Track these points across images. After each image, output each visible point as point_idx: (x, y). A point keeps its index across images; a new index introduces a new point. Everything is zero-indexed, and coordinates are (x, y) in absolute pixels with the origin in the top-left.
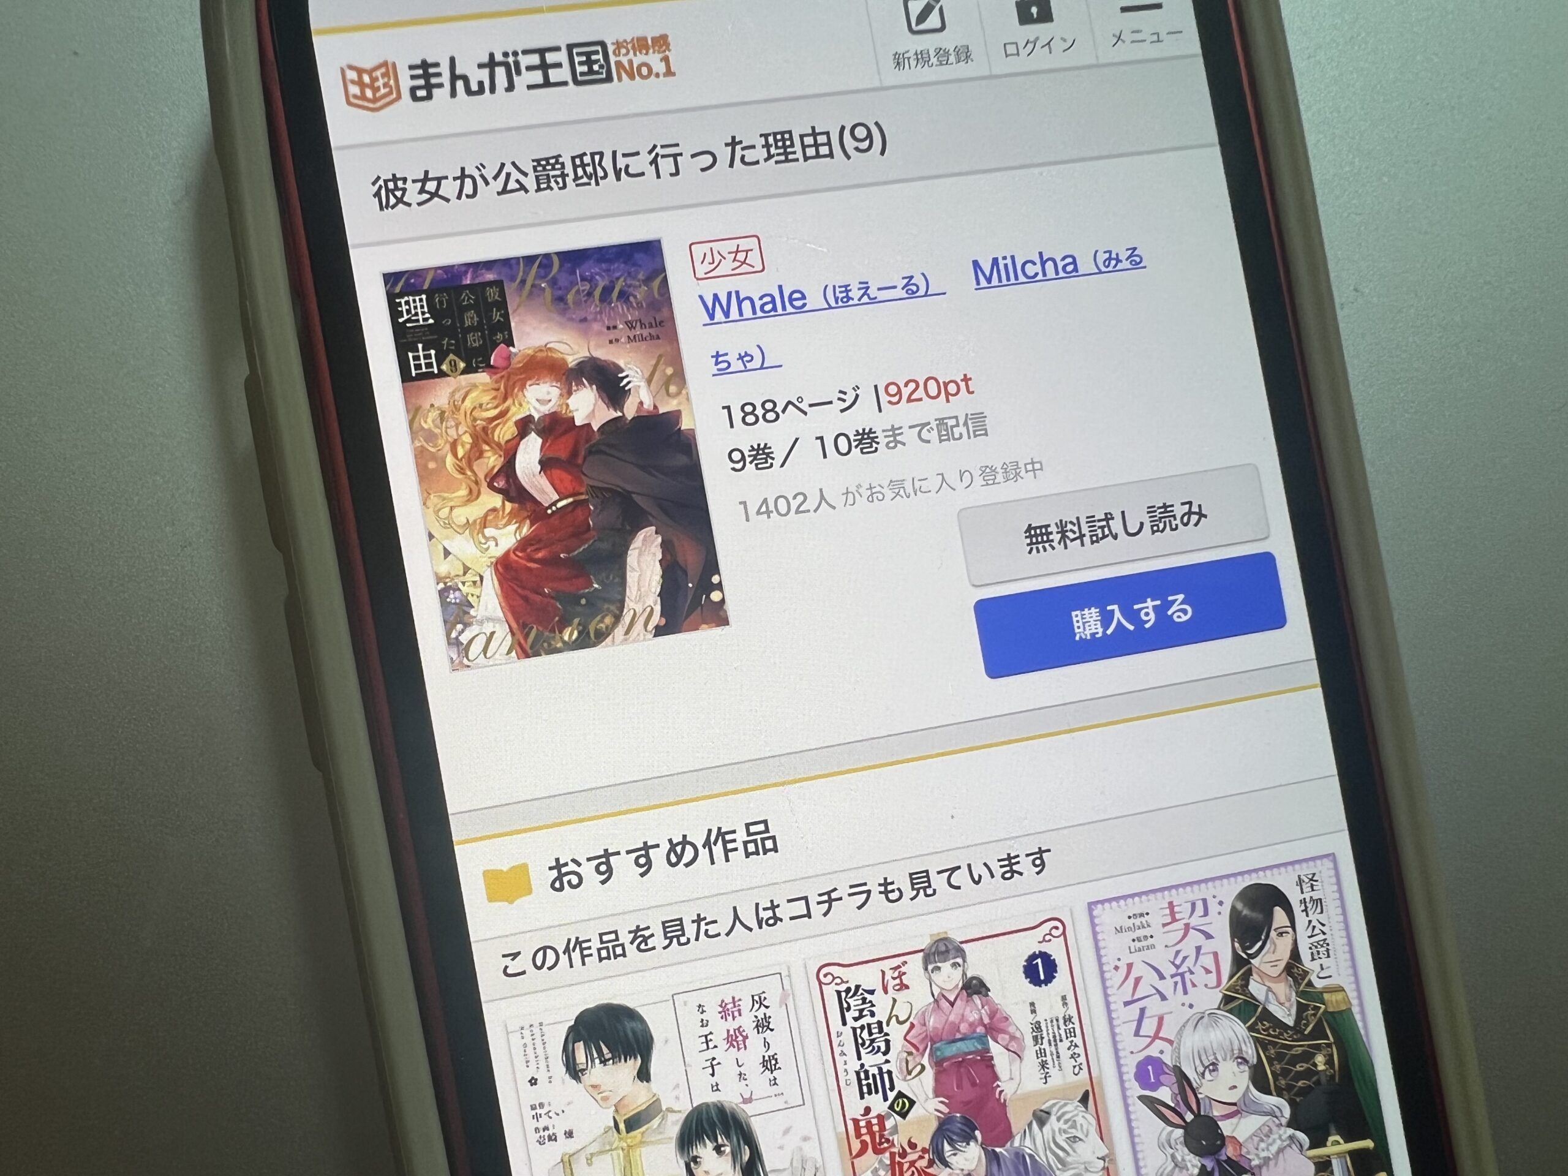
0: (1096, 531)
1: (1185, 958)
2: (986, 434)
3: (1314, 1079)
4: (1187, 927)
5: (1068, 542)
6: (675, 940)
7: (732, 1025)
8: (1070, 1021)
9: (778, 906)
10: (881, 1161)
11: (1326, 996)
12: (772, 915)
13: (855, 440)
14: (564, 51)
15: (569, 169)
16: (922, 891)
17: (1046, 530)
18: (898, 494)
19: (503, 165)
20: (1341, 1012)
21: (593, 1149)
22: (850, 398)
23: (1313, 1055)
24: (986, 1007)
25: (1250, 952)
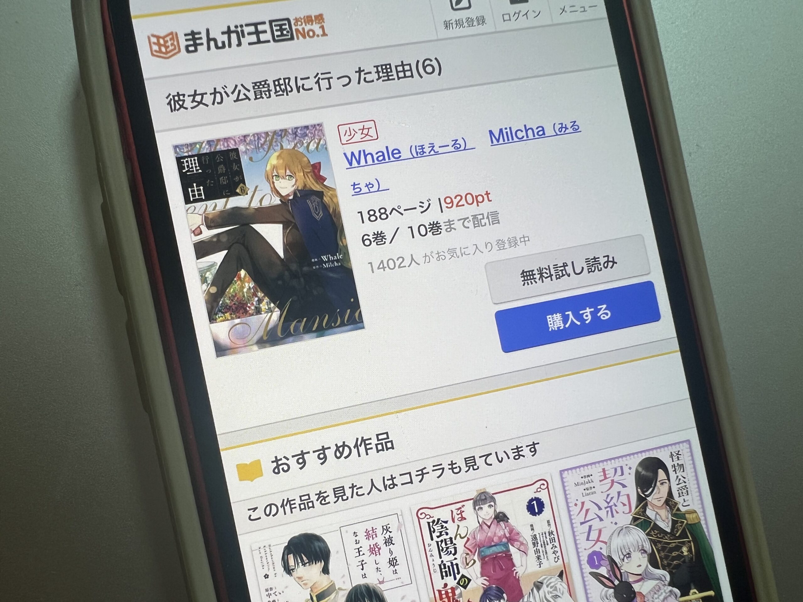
0: (558, 272)
1: (612, 498)
2: (499, 223)
3: (682, 560)
4: (613, 481)
5: (544, 279)
6: (340, 498)
7: (372, 542)
8: (552, 534)
9: (395, 478)
11: (687, 516)
12: (392, 483)
13: (429, 228)
14: (268, 24)
15: (272, 87)
16: (471, 467)
18: (452, 256)
19: (236, 86)
20: (694, 524)
22: (426, 205)
23: (681, 547)
24: (507, 528)
25: (646, 493)
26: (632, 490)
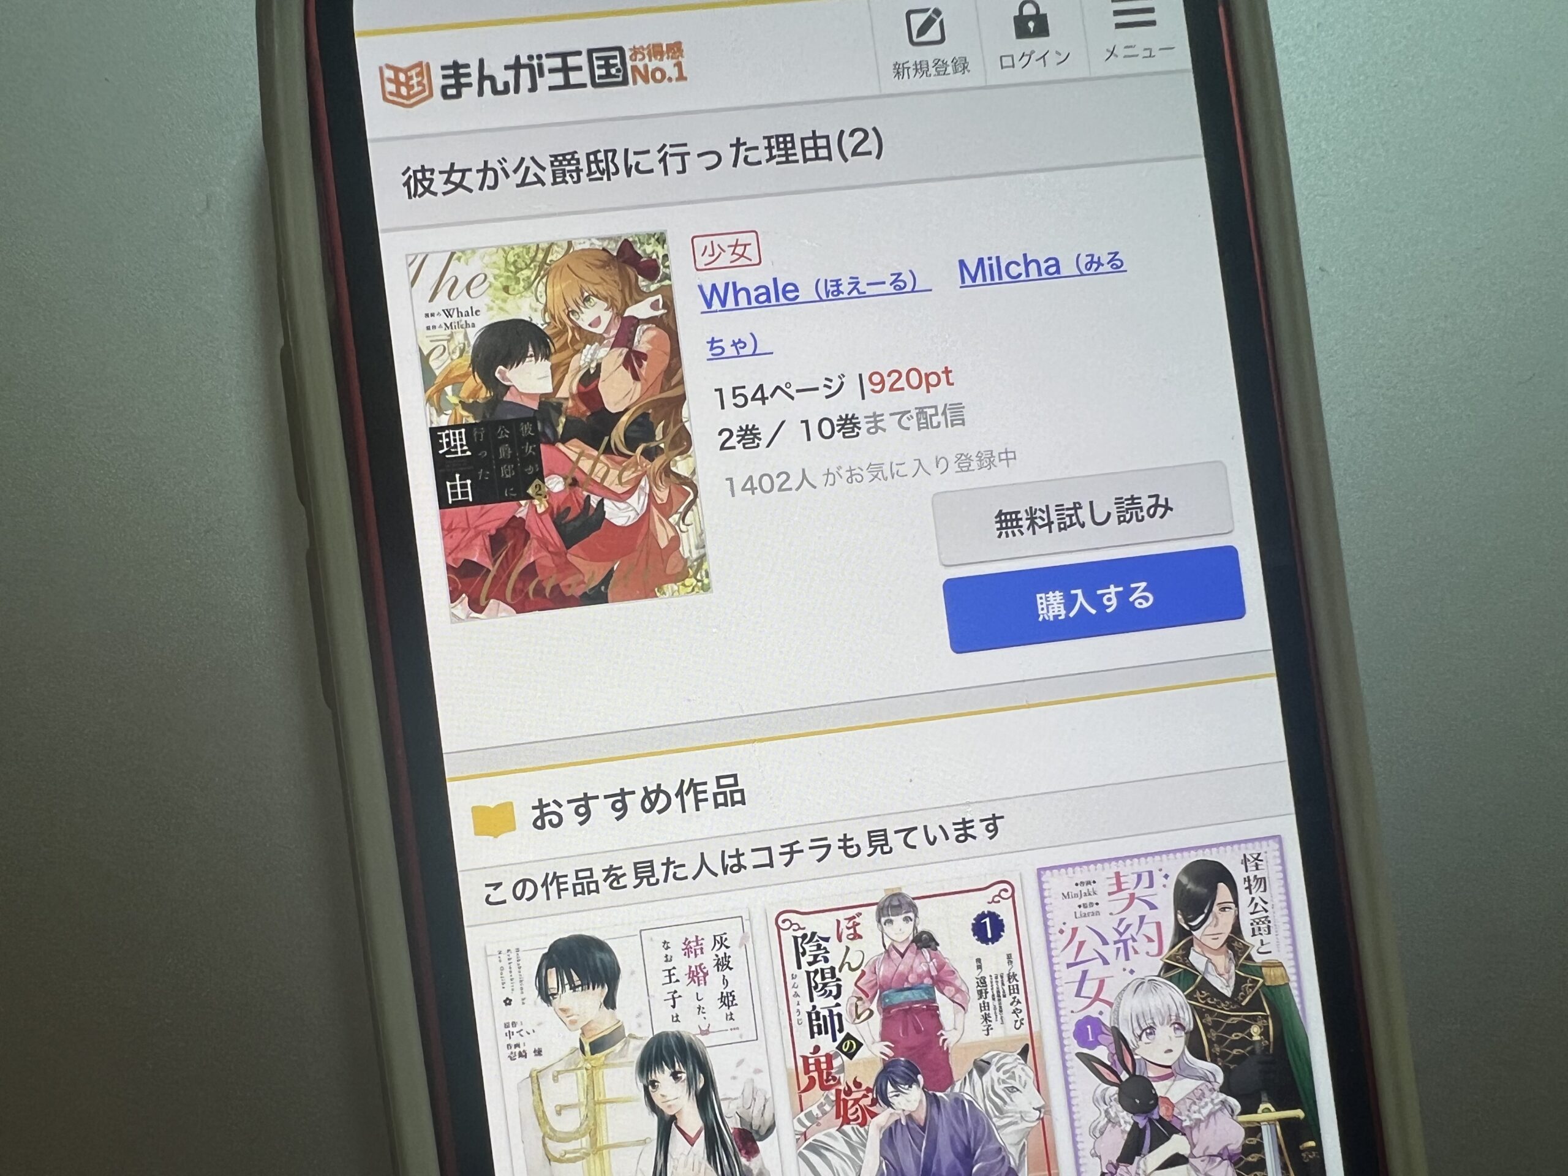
0: (1064, 518)
1: (1128, 926)
2: (963, 424)
3: (1249, 1049)
4: (1132, 897)
5: (1036, 528)
6: (645, 880)
7: (694, 962)
8: (1014, 978)
9: (743, 854)
10: (827, 1096)
11: (1264, 970)
12: (736, 862)
13: (838, 425)
14: (585, 54)
15: (583, 165)
16: (879, 848)
17: (1016, 516)
18: (876, 477)
19: (523, 159)
20: (1278, 988)
21: (559, 1067)
22: (835, 385)
23: (1250, 1025)
24: (934, 960)
25: (1193, 924)
26: (1167, 916)
